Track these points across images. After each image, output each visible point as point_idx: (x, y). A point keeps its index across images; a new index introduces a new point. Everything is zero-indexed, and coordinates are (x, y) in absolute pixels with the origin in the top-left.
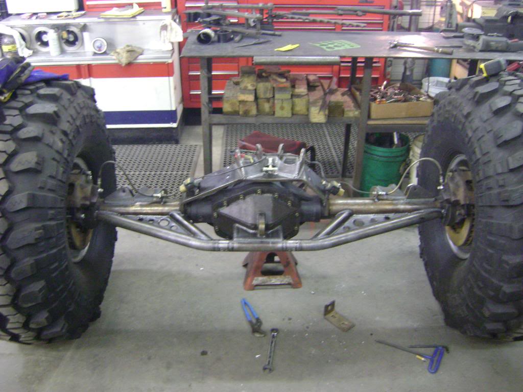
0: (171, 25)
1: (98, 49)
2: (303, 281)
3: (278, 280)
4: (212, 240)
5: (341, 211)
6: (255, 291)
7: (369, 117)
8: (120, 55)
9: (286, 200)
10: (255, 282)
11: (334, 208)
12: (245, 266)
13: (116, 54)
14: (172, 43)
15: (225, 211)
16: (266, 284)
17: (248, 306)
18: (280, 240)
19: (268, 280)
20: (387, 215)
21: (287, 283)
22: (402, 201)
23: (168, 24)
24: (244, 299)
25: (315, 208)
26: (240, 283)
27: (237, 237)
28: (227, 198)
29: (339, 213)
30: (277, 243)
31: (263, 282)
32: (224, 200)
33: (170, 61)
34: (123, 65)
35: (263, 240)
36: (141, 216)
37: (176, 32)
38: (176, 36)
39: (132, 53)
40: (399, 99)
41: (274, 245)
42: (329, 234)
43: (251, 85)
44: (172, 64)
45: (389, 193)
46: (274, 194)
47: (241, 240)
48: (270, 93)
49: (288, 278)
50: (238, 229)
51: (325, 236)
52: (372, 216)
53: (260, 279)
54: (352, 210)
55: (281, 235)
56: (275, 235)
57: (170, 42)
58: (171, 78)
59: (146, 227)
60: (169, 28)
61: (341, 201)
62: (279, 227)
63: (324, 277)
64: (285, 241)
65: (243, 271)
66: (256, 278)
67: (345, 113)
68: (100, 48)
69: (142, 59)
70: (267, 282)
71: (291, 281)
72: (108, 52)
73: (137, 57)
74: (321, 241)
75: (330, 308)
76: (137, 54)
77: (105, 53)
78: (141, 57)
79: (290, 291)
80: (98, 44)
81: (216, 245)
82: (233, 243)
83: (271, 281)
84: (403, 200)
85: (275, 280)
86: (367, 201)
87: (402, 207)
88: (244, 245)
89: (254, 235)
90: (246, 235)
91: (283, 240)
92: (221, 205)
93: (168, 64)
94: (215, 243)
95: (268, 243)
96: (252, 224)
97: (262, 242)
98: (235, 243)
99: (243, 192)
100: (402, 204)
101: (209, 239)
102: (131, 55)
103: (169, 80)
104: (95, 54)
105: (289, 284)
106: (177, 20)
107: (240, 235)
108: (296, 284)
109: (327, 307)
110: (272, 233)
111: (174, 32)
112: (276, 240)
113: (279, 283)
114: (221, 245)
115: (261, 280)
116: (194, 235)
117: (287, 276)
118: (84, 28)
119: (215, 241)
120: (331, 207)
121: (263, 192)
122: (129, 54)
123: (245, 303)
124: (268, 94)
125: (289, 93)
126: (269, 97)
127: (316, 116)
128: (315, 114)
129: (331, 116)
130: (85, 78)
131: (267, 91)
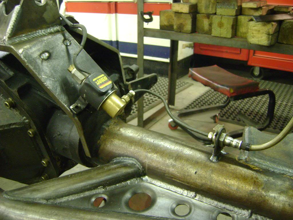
48: (213, 7)
124: (210, 9)
125: (234, 8)
126: (211, 13)
127: (255, 35)
128: (254, 32)
129: (285, 43)
130: (112, 13)
131: (209, 5)
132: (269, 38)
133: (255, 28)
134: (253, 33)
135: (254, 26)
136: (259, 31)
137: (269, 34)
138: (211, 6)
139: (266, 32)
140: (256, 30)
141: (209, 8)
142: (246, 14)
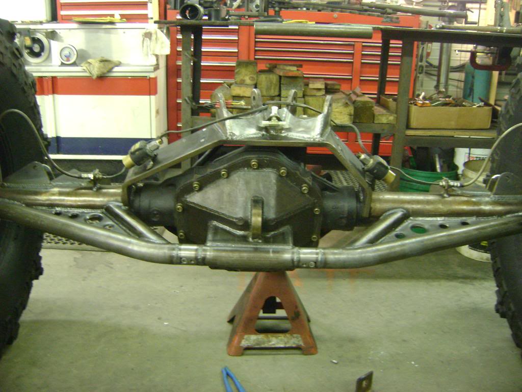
0: (156, 33)
1: (65, 59)
2: (319, 345)
3: (281, 340)
4: (169, 243)
5: (389, 210)
6: (244, 358)
7: (408, 127)
8: (91, 66)
9: (300, 183)
10: (244, 343)
11: (378, 206)
12: (231, 321)
13: (87, 65)
14: (157, 56)
15: (195, 198)
16: (263, 346)
17: (232, 378)
18: (289, 247)
19: (265, 339)
20: (464, 219)
21: (294, 346)
22: (487, 199)
23: (153, 31)
24: (225, 369)
25: (347, 205)
26: (223, 345)
27: (214, 240)
28: (199, 176)
29: (387, 213)
30: (283, 251)
31: (258, 344)
32: (193, 180)
33: (152, 75)
34: (95, 77)
35: (258, 246)
36: (58, 209)
37: (162, 43)
38: (162, 47)
39: (106, 63)
40: (448, 102)
41: (277, 255)
42: (373, 242)
43: (249, 78)
44: (155, 79)
45: (466, 184)
46: (279, 170)
47: (221, 245)
48: (275, 89)
49: (297, 337)
50: (216, 229)
51: (367, 245)
52: (440, 220)
53: (252, 339)
54: (407, 210)
55: (290, 239)
56: (280, 239)
57: (154, 54)
58: (153, 97)
59: (59, 222)
60: (154, 37)
61: (388, 196)
62: (286, 229)
63: (351, 340)
64: (296, 249)
65: (228, 328)
66: (246, 336)
67: (376, 118)
68: (68, 58)
69: (118, 72)
70: (264, 343)
71: (301, 343)
72: (77, 62)
73: (113, 68)
74: (359, 251)
75: (364, 383)
76: (112, 66)
77: (74, 64)
78: (116, 69)
79: (299, 358)
80: (66, 52)
81: (174, 253)
82: (204, 250)
83: (270, 341)
84: (488, 196)
85: (275, 341)
86: (431, 198)
87: (487, 208)
88: (224, 254)
89: (244, 239)
90: (229, 238)
91: (293, 248)
92: (190, 190)
93: (150, 78)
94: (174, 249)
95: (268, 252)
96: (240, 219)
97: (256, 250)
98: (209, 251)
99: (226, 165)
100: (487, 203)
101: (164, 242)
102: (104, 65)
103: (150, 98)
104: (63, 64)
105: (298, 348)
106: (165, 31)
107: (218, 237)
108: (308, 348)
109: (360, 381)
110: (274, 237)
111: (159, 42)
112: (280, 247)
113: (282, 346)
114: (183, 254)
115: (254, 340)
116: (139, 236)
117: (295, 335)
118: (52, 35)
119: (174, 246)
120: (372, 205)
121: (261, 166)
122: (102, 64)
123: (228, 375)
124: (272, 91)
125: (301, 90)
126: (274, 95)
127: (337, 116)
128: (337, 114)
129: (358, 121)
130: (48, 94)
131: (271, 86)
132: (351, 119)
133: (337, 110)
134: (335, 115)
135: (336, 108)
136: (341, 113)
137: (350, 115)
138: (273, 88)
139: (348, 113)
140: (337, 112)
141: (271, 89)
142: (308, 94)
